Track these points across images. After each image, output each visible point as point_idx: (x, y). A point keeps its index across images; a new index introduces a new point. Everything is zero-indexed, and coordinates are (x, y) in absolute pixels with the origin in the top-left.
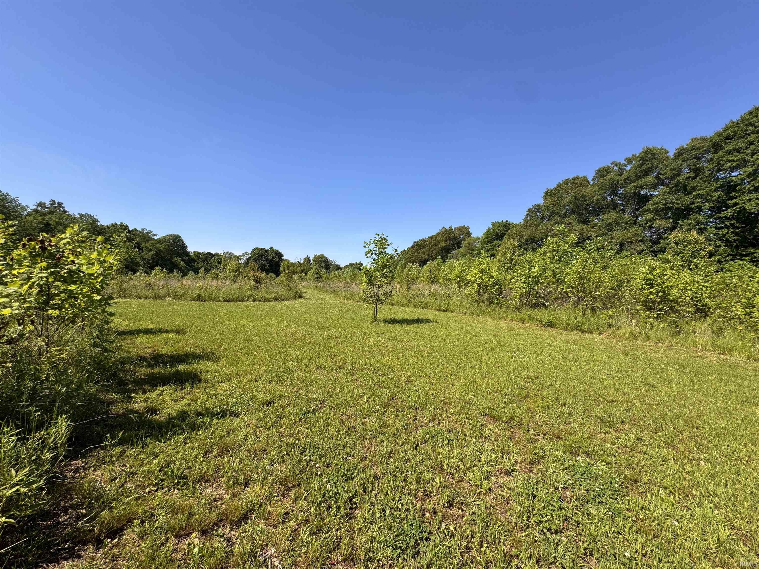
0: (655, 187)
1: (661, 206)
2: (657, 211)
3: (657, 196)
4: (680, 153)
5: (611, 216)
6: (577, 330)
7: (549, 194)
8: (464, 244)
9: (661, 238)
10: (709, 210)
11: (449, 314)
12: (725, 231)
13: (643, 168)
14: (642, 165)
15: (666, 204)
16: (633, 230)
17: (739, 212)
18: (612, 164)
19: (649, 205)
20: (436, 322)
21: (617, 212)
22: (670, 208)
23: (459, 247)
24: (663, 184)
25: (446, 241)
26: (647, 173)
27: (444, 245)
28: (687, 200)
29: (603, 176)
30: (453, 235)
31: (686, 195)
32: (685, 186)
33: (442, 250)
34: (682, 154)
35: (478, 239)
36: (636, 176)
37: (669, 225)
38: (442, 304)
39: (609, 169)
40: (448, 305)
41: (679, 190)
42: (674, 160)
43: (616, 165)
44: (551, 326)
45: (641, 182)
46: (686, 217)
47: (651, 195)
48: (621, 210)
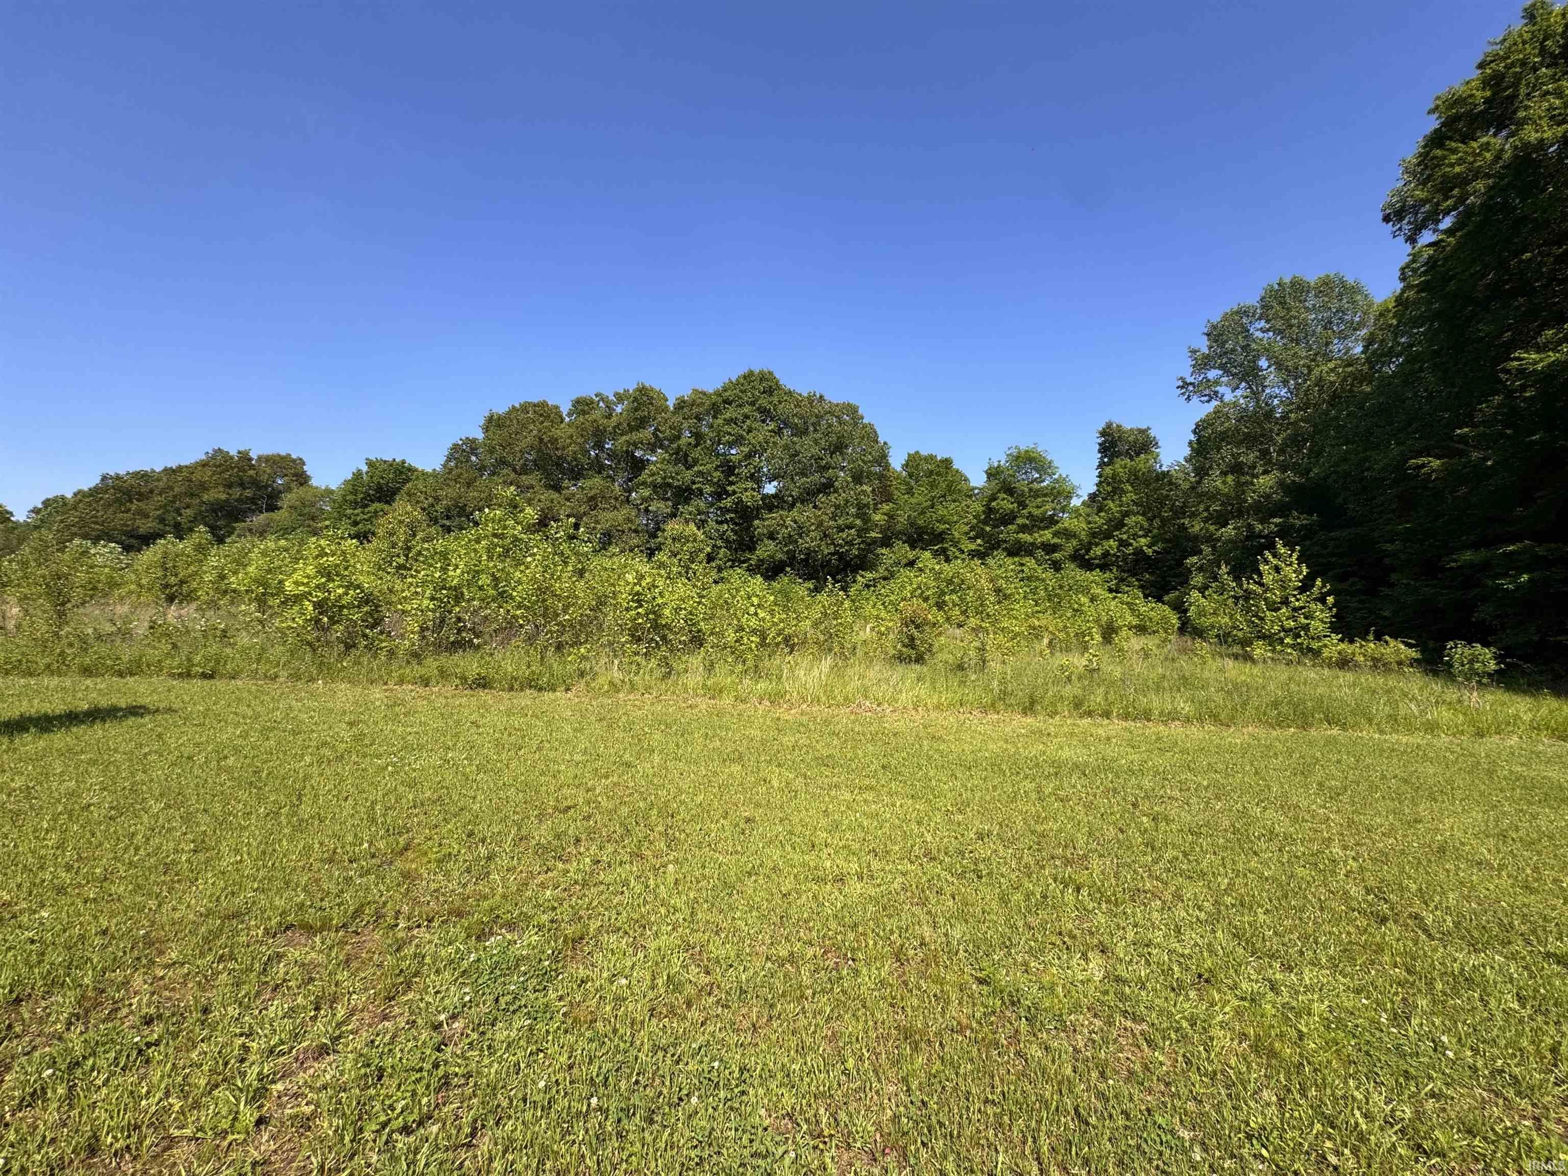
0: (652, 449)
1: (659, 480)
2: (655, 486)
3: (655, 463)
4: (681, 405)
5: (594, 483)
6: (531, 687)
7: (493, 423)
8: (288, 500)
9: (659, 529)
10: (710, 495)
11: (219, 684)
12: (726, 527)
13: (639, 414)
14: (636, 409)
15: (664, 478)
16: (625, 511)
17: (737, 504)
18: (596, 395)
19: (644, 476)
20: (170, 710)
21: (604, 479)
22: (669, 485)
23: (272, 508)
24: (661, 447)
25: (230, 486)
26: (642, 423)
27: (223, 497)
28: (688, 475)
29: (584, 413)
30: (252, 472)
31: (687, 469)
32: (686, 455)
33: (214, 511)
34: (683, 408)
35: (329, 492)
36: (628, 425)
37: (669, 510)
38: (197, 659)
39: (592, 403)
40: (218, 659)
41: (680, 461)
42: (674, 413)
43: (602, 399)
44: (484, 687)
45: (635, 436)
46: (687, 501)
47: (648, 460)
48: (609, 477)
